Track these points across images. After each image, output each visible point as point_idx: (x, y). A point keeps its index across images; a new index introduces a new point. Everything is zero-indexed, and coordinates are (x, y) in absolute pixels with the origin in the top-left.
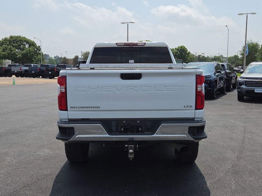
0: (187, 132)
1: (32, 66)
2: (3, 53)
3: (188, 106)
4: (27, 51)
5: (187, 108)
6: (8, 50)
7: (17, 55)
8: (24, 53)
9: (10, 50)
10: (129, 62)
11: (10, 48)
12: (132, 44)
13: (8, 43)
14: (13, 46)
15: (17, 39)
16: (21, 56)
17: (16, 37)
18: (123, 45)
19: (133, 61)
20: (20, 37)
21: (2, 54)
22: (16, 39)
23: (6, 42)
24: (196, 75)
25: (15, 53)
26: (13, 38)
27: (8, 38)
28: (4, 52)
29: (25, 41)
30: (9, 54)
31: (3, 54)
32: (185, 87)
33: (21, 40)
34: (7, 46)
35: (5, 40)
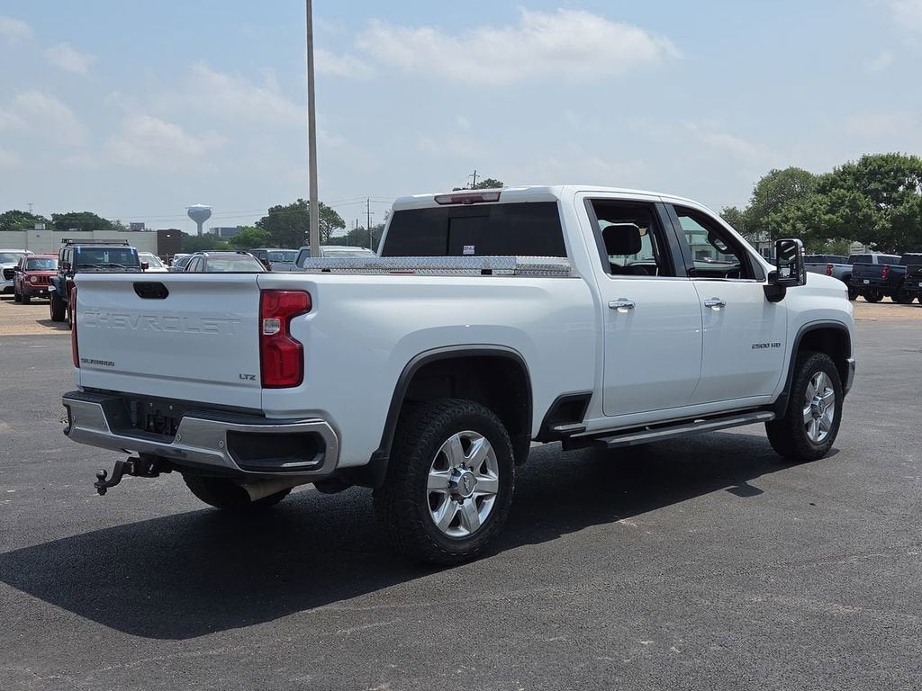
0: (223, 443)
2: (827, 217)
3: (247, 376)
4: (910, 208)
6: (847, 207)
7: (875, 223)
8: (903, 215)
9: (854, 206)
10: (465, 252)
11: (854, 198)
12: (468, 198)
13: (850, 182)
14: (866, 193)
15: (883, 166)
16: (888, 225)
17: (882, 158)
18: (450, 201)
19: (473, 247)
20: (894, 158)
21: (826, 221)
22: (880, 167)
23: (845, 181)
24: (263, 292)
25: (867, 217)
26: (870, 164)
27: (856, 163)
28: (834, 214)
29: (912, 171)
30: (847, 219)
31: (828, 222)
32: (238, 322)
33: (899, 170)
34: (845, 192)
35: (843, 173)
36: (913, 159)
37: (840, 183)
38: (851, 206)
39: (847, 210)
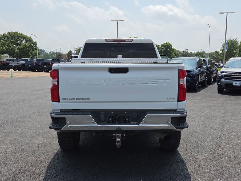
0: (170, 122)
1: (29, 60)
3: (171, 98)
4: (23, 46)
5: (170, 100)
7: (14, 51)
8: (21, 48)
10: (118, 57)
11: (8, 43)
12: (120, 40)
13: (6, 39)
14: (11, 42)
16: (18, 51)
17: (14, 33)
18: (112, 41)
19: (121, 56)
20: (17, 33)
22: (14, 35)
24: (179, 70)
25: (12, 49)
26: (11, 34)
27: (6, 34)
28: (3, 47)
29: (22, 37)
30: (7, 49)
31: (1, 49)
32: (169, 80)
33: (18, 36)
34: (5, 41)
35: (3, 36)
36: (21, 34)
37: (3, 39)
38: (7, 46)
39: (7, 47)
